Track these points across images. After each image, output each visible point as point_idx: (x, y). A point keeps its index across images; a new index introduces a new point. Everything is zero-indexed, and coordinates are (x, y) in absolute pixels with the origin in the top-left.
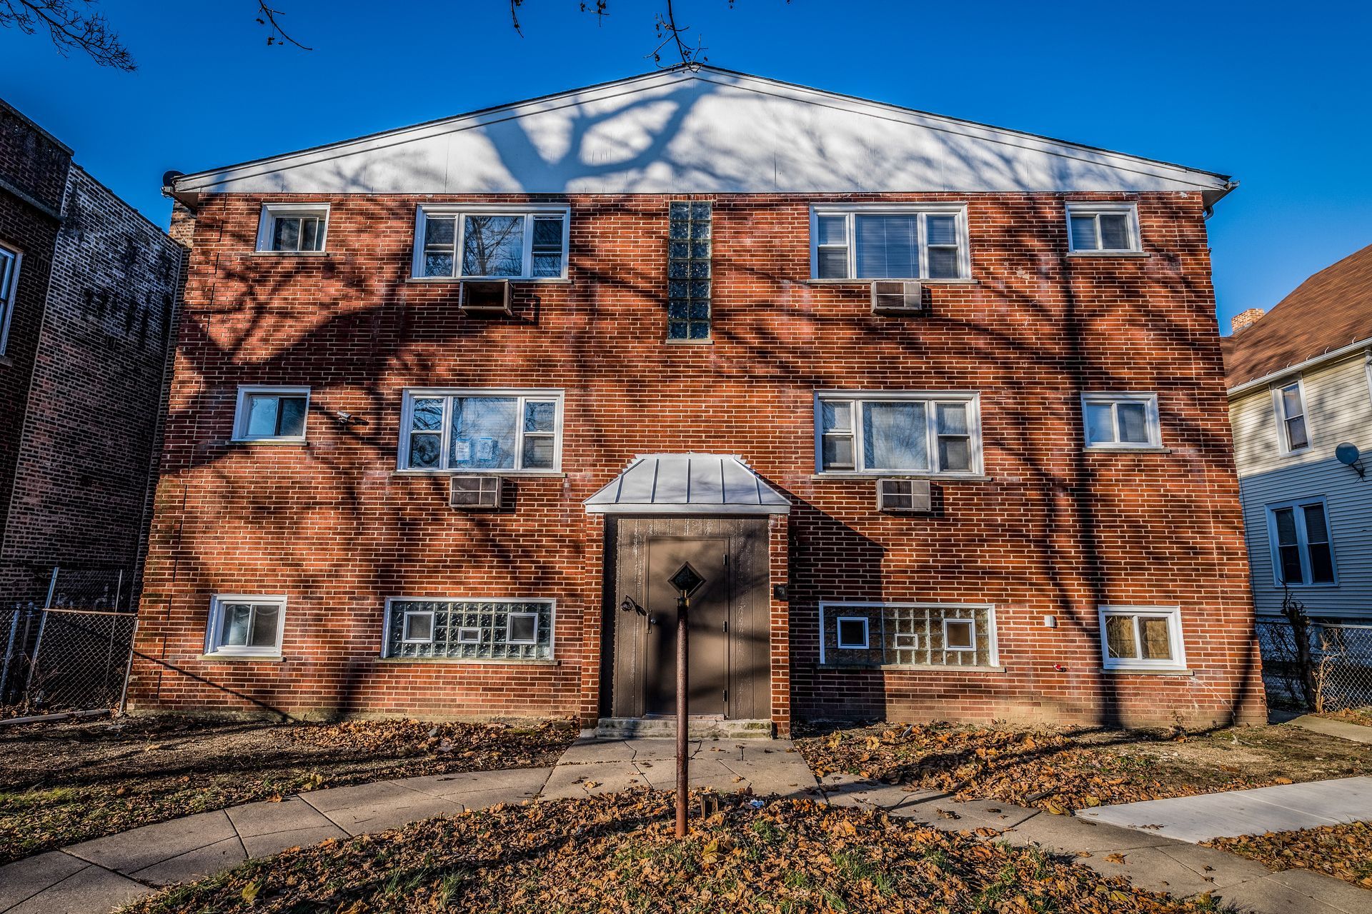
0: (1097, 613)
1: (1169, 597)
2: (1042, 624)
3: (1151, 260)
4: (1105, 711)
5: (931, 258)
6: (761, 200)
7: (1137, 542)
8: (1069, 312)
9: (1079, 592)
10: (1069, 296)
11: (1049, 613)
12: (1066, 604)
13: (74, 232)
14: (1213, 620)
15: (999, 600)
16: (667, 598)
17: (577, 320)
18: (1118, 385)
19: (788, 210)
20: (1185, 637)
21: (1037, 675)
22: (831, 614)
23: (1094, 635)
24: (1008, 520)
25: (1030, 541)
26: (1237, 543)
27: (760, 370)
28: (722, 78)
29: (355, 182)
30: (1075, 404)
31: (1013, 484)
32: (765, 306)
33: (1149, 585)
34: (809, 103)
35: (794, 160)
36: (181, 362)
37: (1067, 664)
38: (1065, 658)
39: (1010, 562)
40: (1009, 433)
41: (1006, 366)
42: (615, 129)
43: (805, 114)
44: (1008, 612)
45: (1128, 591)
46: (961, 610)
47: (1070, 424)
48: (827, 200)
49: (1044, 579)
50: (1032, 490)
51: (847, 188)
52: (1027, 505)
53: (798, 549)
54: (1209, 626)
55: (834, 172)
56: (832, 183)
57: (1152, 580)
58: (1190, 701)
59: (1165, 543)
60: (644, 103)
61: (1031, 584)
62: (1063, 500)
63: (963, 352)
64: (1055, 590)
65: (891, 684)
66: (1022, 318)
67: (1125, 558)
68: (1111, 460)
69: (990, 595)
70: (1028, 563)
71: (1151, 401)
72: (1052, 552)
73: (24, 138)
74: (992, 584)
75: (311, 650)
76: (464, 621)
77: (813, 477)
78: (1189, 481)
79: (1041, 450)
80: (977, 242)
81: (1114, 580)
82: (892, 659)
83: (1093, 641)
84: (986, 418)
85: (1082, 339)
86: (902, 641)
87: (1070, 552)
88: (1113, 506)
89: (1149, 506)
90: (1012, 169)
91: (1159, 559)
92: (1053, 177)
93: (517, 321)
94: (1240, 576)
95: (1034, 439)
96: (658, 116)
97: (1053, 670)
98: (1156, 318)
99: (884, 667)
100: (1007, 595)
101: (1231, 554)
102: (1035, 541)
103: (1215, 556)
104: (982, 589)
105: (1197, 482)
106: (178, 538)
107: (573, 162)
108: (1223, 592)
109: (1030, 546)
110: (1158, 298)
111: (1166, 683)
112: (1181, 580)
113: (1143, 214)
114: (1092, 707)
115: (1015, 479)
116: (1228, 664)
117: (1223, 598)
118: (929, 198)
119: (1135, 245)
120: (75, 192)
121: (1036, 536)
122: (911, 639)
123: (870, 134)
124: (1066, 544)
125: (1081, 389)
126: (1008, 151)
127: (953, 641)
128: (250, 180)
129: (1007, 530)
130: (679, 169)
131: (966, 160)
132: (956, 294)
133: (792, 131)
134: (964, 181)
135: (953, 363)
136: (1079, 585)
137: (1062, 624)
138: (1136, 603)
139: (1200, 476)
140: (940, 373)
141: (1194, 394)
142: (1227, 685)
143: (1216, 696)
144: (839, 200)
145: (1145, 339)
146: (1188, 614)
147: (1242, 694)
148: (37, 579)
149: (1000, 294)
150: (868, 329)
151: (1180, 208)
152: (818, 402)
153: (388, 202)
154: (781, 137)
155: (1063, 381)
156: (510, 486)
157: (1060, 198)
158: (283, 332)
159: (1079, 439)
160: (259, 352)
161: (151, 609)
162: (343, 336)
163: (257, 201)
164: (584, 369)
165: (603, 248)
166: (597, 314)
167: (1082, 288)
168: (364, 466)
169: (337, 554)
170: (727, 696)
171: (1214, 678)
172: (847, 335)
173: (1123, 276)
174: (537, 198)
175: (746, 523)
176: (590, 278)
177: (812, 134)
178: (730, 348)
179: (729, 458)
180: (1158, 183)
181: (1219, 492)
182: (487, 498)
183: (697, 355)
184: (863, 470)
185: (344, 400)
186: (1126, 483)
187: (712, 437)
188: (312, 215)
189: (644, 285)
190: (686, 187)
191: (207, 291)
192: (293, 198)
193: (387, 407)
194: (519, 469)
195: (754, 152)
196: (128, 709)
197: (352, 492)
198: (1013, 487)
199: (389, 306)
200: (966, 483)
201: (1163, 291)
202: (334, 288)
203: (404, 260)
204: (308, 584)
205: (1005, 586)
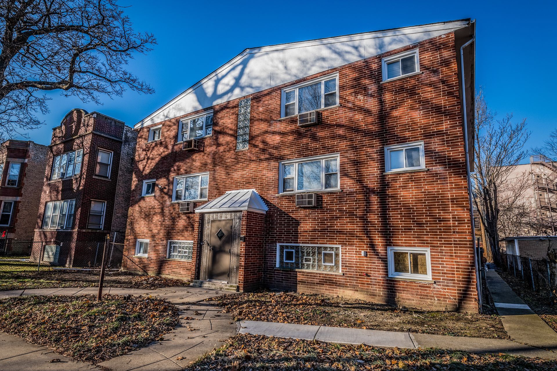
0: (386, 250)
1: (424, 243)
2: (361, 254)
3: (423, 75)
4: (388, 297)
5: (325, 99)
6: (266, 92)
7: (408, 216)
8: (381, 110)
9: (379, 241)
10: (381, 102)
11: (364, 249)
13: (127, 143)
14: (448, 255)
15: (343, 244)
16: (215, 241)
17: (214, 148)
18: (403, 140)
19: (274, 94)
20: (432, 264)
21: (357, 278)
22: (282, 248)
23: (385, 260)
24: (348, 208)
25: (357, 217)
26: (465, 215)
27: (262, 157)
28: (256, 51)
29: (167, 117)
30: (382, 153)
31: (351, 192)
32: (266, 132)
33: (413, 237)
34: (283, 49)
35: (277, 74)
36: (134, 176)
37: (371, 273)
38: (370, 271)
39: (349, 227)
40: (350, 169)
41: (351, 140)
42: (225, 81)
43: (281, 55)
44: (346, 249)
45: (402, 240)
46: (330, 247)
47: (378, 162)
48: (287, 86)
49: (362, 234)
50: (359, 194)
51: (294, 79)
52: (356, 201)
53: (271, 223)
54: (446, 258)
55: (289, 74)
56: (289, 79)
57: (415, 235)
58: (433, 297)
59: (423, 216)
60: (233, 69)
61: (356, 237)
62: (374, 199)
63: (333, 137)
64: (367, 239)
65: (300, 277)
66: (359, 117)
67: (402, 224)
68: (397, 177)
69: (339, 241)
70: (356, 227)
71: (421, 145)
72: (367, 222)
73: (111, 123)
74: (340, 236)
75: (153, 255)
77: (277, 195)
78: (438, 184)
79: (364, 175)
80: (342, 88)
81: (396, 235)
82: (302, 267)
83: (383, 263)
84: (342, 165)
85: (386, 121)
86: (307, 260)
87: (375, 222)
88: (397, 199)
89: (415, 198)
90: (358, 51)
91: (420, 224)
92: (376, 49)
93: (199, 151)
94: (466, 232)
95: (361, 171)
96: (236, 73)
97: (364, 276)
98: (425, 103)
99: (297, 270)
100: (346, 241)
101: (460, 221)
102: (359, 217)
103: (451, 222)
104: (336, 239)
105: (443, 184)
106: (132, 224)
107: (215, 96)
108: (454, 241)
109: (357, 220)
110: (428, 93)
111: (420, 286)
112: (431, 235)
113: (421, 53)
114: (381, 294)
115: (352, 190)
116: (456, 279)
117: (454, 244)
118: (323, 74)
119: (417, 70)
120: (126, 133)
121: (360, 215)
122: (310, 259)
123: (303, 55)
124: (374, 218)
125: (384, 145)
126: (356, 43)
128: (148, 123)
129: (347, 213)
130: (242, 88)
131: (339, 54)
132: (332, 113)
133: (277, 63)
134: (338, 63)
135: (329, 143)
136: (378, 237)
137: (370, 255)
138: (406, 246)
139: (444, 181)
140: (324, 147)
141: (444, 139)
142: (455, 290)
143: (448, 295)
144: (292, 85)
145: (418, 115)
146: (434, 252)
147: (464, 296)
149: (350, 108)
150: (298, 134)
151: (441, 44)
152: (281, 166)
153: (173, 121)
154: (273, 66)
155: (376, 143)
156: (195, 205)
157: (380, 57)
158: (152, 164)
159: (383, 169)
160: (147, 171)
161: (126, 243)
162: (163, 163)
163: (148, 128)
164: (215, 164)
165: (221, 122)
166: (218, 145)
167: (388, 97)
168: (165, 201)
169: (159, 228)
170: (228, 276)
171: (447, 286)
172: (291, 138)
173: (408, 86)
174: (205, 110)
175: (238, 214)
176: (217, 133)
177: (283, 62)
178: (254, 150)
179: (251, 190)
180: (429, 35)
181: (455, 188)
182: (188, 209)
183: (244, 154)
184: (297, 191)
185: (162, 182)
186: (404, 187)
187: (247, 183)
188: (160, 129)
189: (231, 132)
190: (244, 94)
191: (139, 155)
192: (156, 125)
193: (170, 183)
194: (198, 199)
195: (264, 75)
196: (122, 269)
197: (162, 209)
198: (351, 193)
199: (172, 152)
200: (332, 193)
201: (429, 89)
202: (162, 149)
203: (176, 137)
204: (153, 236)
205: (347, 238)
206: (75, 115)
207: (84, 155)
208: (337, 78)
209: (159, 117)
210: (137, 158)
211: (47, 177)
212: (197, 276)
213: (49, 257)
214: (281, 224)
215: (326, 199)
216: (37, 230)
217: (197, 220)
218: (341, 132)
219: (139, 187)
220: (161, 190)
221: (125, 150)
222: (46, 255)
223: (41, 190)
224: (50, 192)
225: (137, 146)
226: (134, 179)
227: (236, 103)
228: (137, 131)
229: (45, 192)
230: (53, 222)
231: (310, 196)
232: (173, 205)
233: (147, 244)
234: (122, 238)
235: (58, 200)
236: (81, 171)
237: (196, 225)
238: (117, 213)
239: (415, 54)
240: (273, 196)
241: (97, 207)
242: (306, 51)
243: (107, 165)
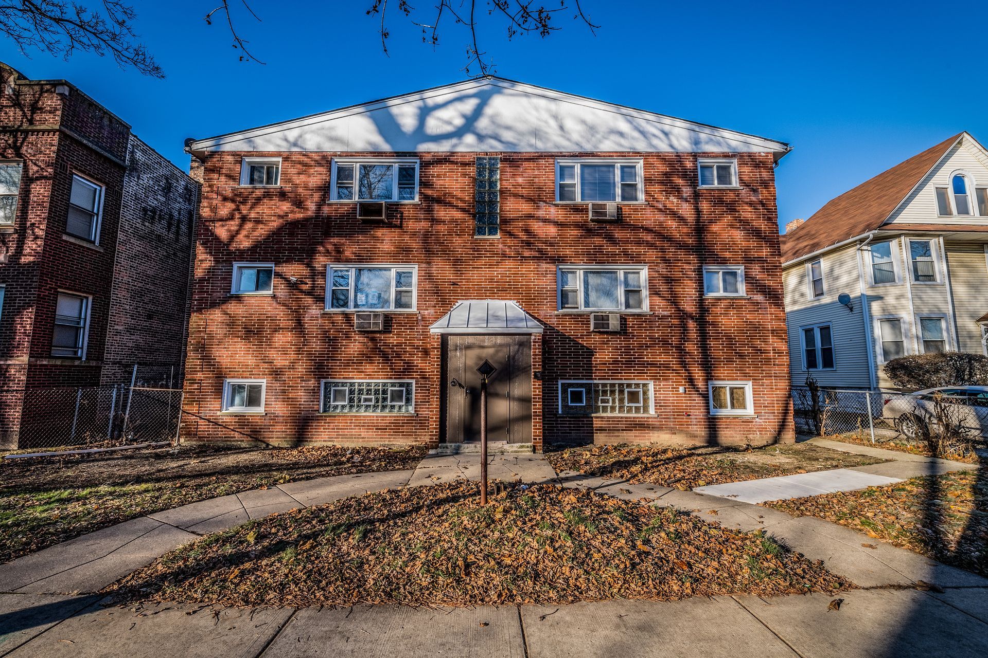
0: (707, 385)
1: (746, 376)
2: (678, 391)
3: (744, 191)
4: (710, 437)
5: (623, 190)
6: (527, 155)
7: (730, 347)
8: (698, 221)
9: (698, 374)
10: (698, 211)
11: (682, 385)
12: (691, 381)
13: (135, 174)
14: (769, 388)
15: (655, 379)
16: (475, 379)
17: (424, 225)
18: (724, 261)
19: (542, 162)
20: (753, 397)
21: (675, 418)
22: (566, 386)
23: (705, 397)
24: (661, 336)
25: (673, 347)
26: (783, 347)
27: (526, 254)
28: (506, 84)
29: (295, 145)
30: (699, 271)
31: (664, 316)
32: (530, 217)
33: (736, 370)
34: (554, 99)
35: (546, 133)
36: (200, 249)
37: (691, 412)
38: (690, 409)
39: (662, 358)
40: (663, 288)
41: (663, 250)
42: (444, 114)
43: (553, 106)
44: (660, 385)
45: (725, 373)
46: (635, 384)
47: (696, 283)
48: (565, 156)
49: (680, 367)
50: (675, 319)
51: (576, 149)
52: (672, 327)
53: (548, 352)
54: (767, 391)
55: (569, 140)
56: (567, 146)
57: (737, 367)
58: (755, 431)
59: (745, 347)
60: (460, 99)
61: (673, 370)
62: (691, 324)
63: (639, 243)
64: (685, 373)
65: (597, 424)
66: (672, 224)
67: (724, 356)
68: (718, 302)
69: (651, 376)
70: (671, 359)
71: (740, 270)
72: (684, 353)
73: (102, 118)
74: (652, 370)
75: (280, 408)
76: (365, 393)
77: (556, 312)
78: (759, 314)
79: (680, 297)
80: (648, 180)
81: (717, 367)
82: (597, 411)
83: (705, 400)
84: (651, 280)
85: (704, 236)
86: (603, 401)
87: (694, 353)
88: (718, 327)
89: (737, 327)
90: (669, 139)
91: (741, 356)
92: (691, 143)
93: (390, 226)
94: (784, 365)
95: (677, 291)
96: (469, 106)
97: (683, 415)
98: (744, 224)
99: (593, 415)
100: (660, 376)
101: (780, 353)
102: (676, 347)
103: (771, 354)
104: (647, 373)
105: (764, 314)
106: (203, 349)
107: (420, 133)
108: (775, 373)
109: (673, 350)
110: (747, 213)
111: (743, 422)
112: (753, 367)
113: (740, 165)
114: (703, 435)
115: (666, 313)
116: (776, 411)
117: (775, 376)
118: (622, 155)
119: (735, 183)
120: (133, 150)
121: (676, 344)
122: (608, 400)
123: (589, 118)
124: (692, 347)
125: (703, 263)
126: (667, 128)
127: (630, 401)
128: (234, 144)
129: (661, 341)
130: (481, 138)
131: (643, 133)
132: (636, 210)
133: (545, 116)
134: (642, 146)
135: (633, 249)
136: (698, 370)
137: (689, 391)
138: (728, 380)
139: (765, 311)
140: (626, 254)
141: (764, 266)
142: (775, 422)
143: (769, 428)
144: (571, 156)
145: (738, 235)
146: (756, 385)
147: (782, 427)
148: (126, 371)
149: (660, 210)
150: (587, 230)
151: (760, 162)
152: (559, 271)
153: (315, 156)
154: (539, 119)
155: (693, 259)
157: (695, 156)
158: (257, 232)
159: (701, 291)
160: (244, 243)
161: (187, 387)
162: (289, 234)
163: (237, 156)
164: (428, 253)
165: (438, 183)
166: (435, 221)
167: (705, 207)
168: (306, 307)
169: (293, 356)
170: (509, 431)
171: (768, 419)
172: (574, 232)
173: (728, 199)
174: (400, 154)
175: (519, 338)
176: (431, 201)
177: (556, 117)
178: (512, 241)
180: (749, 148)
181: (775, 319)
182: (376, 325)
183: (490, 244)
184: (584, 309)
185: (294, 271)
186: (726, 315)
187: (500, 290)
188: (272, 163)
189: (462, 205)
190: (485, 148)
191: (213, 208)
192: (260, 154)
193: (317, 274)
195: (522, 128)
196: (181, 441)
197: (299, 322)
199: (317, 217)
200: (639, 315)
201: (749, 209)
202: (285, 207)
203: (323, 190)
204: (277, 373)
205: (659, 371)
207: (26, 180)
208: (641, 166)
209: (269, 140)
210: (205, 213)
212: (442, 436)
214: (564, 354)
215: (631, 322)
218: (649, 237)
219: (221, 274)
220: (293, 286)
225: (205, 188)
226: (203, 255)
227: (468, 158)
232: (327, 315)
239: (732, 165)
240: (551, 314)
241: (71, 307)
243: (90, 215)
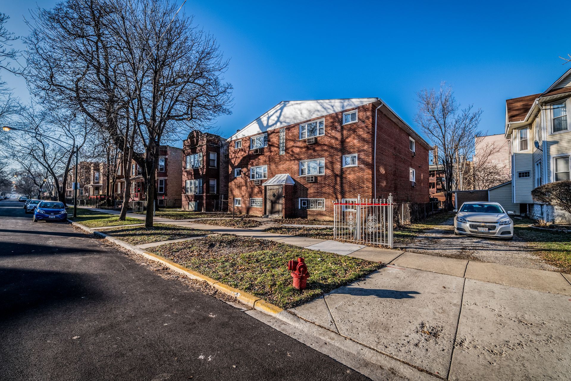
0: (342, 200)
1: (355, 197)
2: (332, 202)
3: (359, 123)
5: (319, 131)
6: (292, 126)
7: (350, 186)
8: (342, 138)
9: (339, 196)
10: (342, 135)
11: (333, 200)
12: (336, 198)
13: (222, 148)
15: (326, 198)
16: (272, 198)
17: (269, 153)
18: (350, 153)
19: (296, 127)
21: (331, 212)
22: (301, 200)
24: (328, 183)
27: (291, 159)
28: (287, 103)
29: (244, 135)
30: (341, 158)
32: (293, 146)
33: (352, 195)
34: (300, 104)
35: (297, 116)
36: (230, 166)
39: (328, 191)
40: (329, 165)
41: (329, 152)
42: (272, 118)
43: (299, 106)
44: (327, 200)
45: (348, 196)
46: (320, 200)
47: (340, 163)
48: (302, 123)
49: (333, 194)
50: (332, 177)
51: (305, 120)
52: (331, 180)
55: (303, 117)
56: (303, 119)
57: (352, 193)
59: (356, 186)
60: (276, 112)
61: (331, 195)
62: (338, 179)
63: (322, 150)
64: (335, 196)
65: (309, 212)
66: (333, 141)
67: (348, 189)
68: (347, 169)
70: (331, 191)
71: (356, 155)
72: (335, 189)
73: (215, 138)
74: (325, 195)
75: (244, 206)
76: (258, 202)
77: (299, 177)
78: (362, 172)
79: (334, 168)
80: (326, 126)
81: (346, 194)
82: (309, 208)
84: (326, 163)
85: (344, 144)
86: (311, 205)
88: (346, 179)
89: (353, 178)
90: (333, 108)
91: (354, 189)
92: (341, 108)
93: (262, 154)
95: (333, 166)
96: (278, 114)
98: (359, 136)
99: (307, 210)
101: (368, 187)
103: (365, 188)
104: (323, 196)
106: (231, 191)
109: (331, 188)
110: (360, 132)
112: (358, 194)
113: (359, 112)
114: (340, 218)
117: (367, 197)
118: (318, 118)
119: (357, 120)
120: (222, 142)
121: (332, 186)
122: (313, 205)
123: (309, 108)
124: (338, 187)
125: (342, 155)
126: (333, 104)
127: (319, 205)
128: (234, 138)
129: (328, 185)
130: (281, 123)
131: (325, 108)
132: (322, 138)
133: (297, 110)
134: (325, 114)
135: (321, 153)
138: (349, 198)
139: (364, 171)
140: (319, 155)
141: (365, 153)
144: (305, 122)
145: (356, 142)
149: (329, 137)
150: (307, 148)
151: (366, 108)
152: (300, 163)
153: (248, 138)
154: (295, 112)
155: (340, 154)
156: (262, 181)
157: (342, 112)
158: (238, 161)
159: (342, 166)
160: (236, 164)
161: (229, 200)
162: (244, 160)
163: (235, 141)
164: (270, 161)
165: (271, 140)
166: (271, 152)
167: (345, 132)
168: (247, 179)
169: (245, 192)
170: (279, 213)
172: (304, 150)
173: (353, 128)
174: (263, 133)
175: (281, 186)
176: (270, 146)
177: (300, 110)
178: (288, 155)
179: (287, 174)
180: (362, 103)
182: (258, 183)
183: (283, 157)
184: (307, 175)
185: (245, 170)
186: (349, 174)
187: (285, 171)
188: (240, 141)
189: (277, 145)
190: (282, 126)
191: (231, 156)
192: (238, 139)
193: (249, 170)
194: (263, 178)
195: (291, 117)
196: (229, 212)
197: (246, 183)
198: (329, 176)
199: (248, 155)
200: (321, 176)
201: (361, 130)
202: (243, 153)
203: (249, 147)
204: (243, 197)
205: (327, 196)
206: (195, 134)
207: (203, 156)
208: (324, 120)
209: (240, 135)
210: (230, 157)
211: (184, 167)
212: (265, 213)
213: (192, 208)
214: (300, 190)
215: (319, 179)
216: (183, 195)
217: (264, 189)
218: (325, 148)
219: (233, 172)
220: (245, 174)
221: (222, 151)
222: (190, 207)
223: (182, 175)
224: (187, 175)
225: (230, 151)
226: (230, 168)
227: (278, 130)
228: (229, 143)
229: (184, 175)
230: (191, 191)
231: (312, 178)
232: (251, 181)
233: (240, 200)
234: (226, 197)
235: (192, 179)
236: (203, 164)
237: (263, 191)
238: (222, 184)
239: (356, 112)
240: (297, 177)
241: (213, 182)
242: (310, 106)
243: (214, 160)
